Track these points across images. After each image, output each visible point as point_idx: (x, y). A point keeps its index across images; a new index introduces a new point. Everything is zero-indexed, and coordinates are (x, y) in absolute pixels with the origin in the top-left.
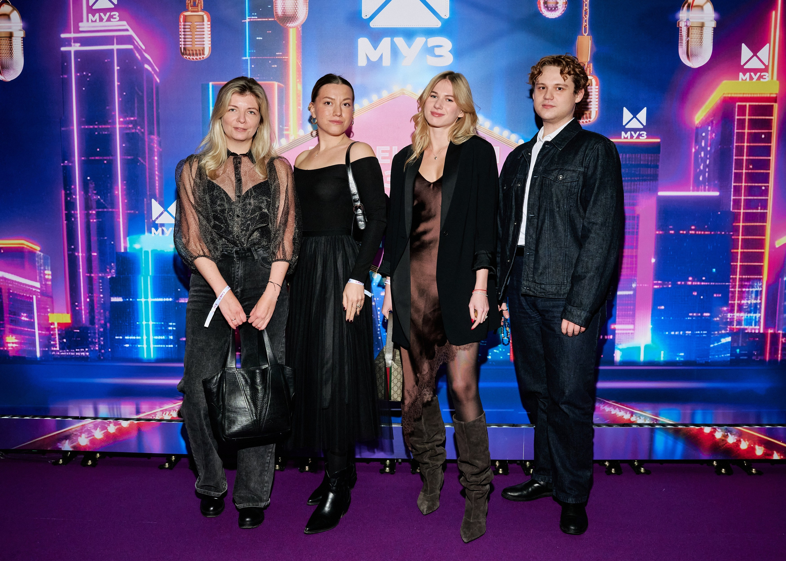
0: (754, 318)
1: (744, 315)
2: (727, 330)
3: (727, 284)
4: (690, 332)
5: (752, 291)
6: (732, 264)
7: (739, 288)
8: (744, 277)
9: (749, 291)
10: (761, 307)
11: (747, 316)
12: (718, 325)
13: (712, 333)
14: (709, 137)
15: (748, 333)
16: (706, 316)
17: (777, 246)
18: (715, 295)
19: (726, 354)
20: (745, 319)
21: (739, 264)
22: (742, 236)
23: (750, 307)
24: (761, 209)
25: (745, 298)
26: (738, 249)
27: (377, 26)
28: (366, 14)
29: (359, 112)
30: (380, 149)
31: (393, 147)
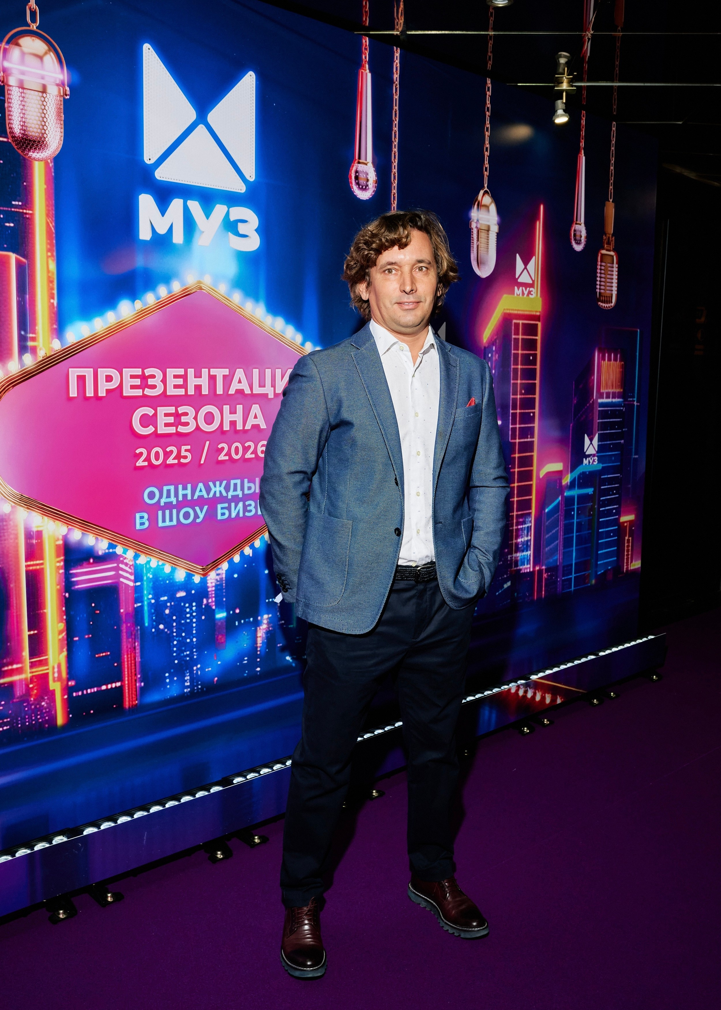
0: (526, 556)
1: (519, 555)
2: (508, 574)
5: (525, 528)
7: (516, 526)
8: (519, 513)
9: (522, 528)
10: (530, 544)
11: (522, 556)
12: (501, 570)
13: (497, 580)
14: (494, 358)
15: (522, 573)
17: (541, 476)
19: (507, 600)
20: (520, 559)
21: (515, 499)
22: (518, 468)
23: (523, 545)
24: (530, 438)
25: (520, 536)
26: (514, 483)
27: (164, 178)
28: (149, 156)
29: (143, 314)
30: (171, 372)
31: (189, 370)
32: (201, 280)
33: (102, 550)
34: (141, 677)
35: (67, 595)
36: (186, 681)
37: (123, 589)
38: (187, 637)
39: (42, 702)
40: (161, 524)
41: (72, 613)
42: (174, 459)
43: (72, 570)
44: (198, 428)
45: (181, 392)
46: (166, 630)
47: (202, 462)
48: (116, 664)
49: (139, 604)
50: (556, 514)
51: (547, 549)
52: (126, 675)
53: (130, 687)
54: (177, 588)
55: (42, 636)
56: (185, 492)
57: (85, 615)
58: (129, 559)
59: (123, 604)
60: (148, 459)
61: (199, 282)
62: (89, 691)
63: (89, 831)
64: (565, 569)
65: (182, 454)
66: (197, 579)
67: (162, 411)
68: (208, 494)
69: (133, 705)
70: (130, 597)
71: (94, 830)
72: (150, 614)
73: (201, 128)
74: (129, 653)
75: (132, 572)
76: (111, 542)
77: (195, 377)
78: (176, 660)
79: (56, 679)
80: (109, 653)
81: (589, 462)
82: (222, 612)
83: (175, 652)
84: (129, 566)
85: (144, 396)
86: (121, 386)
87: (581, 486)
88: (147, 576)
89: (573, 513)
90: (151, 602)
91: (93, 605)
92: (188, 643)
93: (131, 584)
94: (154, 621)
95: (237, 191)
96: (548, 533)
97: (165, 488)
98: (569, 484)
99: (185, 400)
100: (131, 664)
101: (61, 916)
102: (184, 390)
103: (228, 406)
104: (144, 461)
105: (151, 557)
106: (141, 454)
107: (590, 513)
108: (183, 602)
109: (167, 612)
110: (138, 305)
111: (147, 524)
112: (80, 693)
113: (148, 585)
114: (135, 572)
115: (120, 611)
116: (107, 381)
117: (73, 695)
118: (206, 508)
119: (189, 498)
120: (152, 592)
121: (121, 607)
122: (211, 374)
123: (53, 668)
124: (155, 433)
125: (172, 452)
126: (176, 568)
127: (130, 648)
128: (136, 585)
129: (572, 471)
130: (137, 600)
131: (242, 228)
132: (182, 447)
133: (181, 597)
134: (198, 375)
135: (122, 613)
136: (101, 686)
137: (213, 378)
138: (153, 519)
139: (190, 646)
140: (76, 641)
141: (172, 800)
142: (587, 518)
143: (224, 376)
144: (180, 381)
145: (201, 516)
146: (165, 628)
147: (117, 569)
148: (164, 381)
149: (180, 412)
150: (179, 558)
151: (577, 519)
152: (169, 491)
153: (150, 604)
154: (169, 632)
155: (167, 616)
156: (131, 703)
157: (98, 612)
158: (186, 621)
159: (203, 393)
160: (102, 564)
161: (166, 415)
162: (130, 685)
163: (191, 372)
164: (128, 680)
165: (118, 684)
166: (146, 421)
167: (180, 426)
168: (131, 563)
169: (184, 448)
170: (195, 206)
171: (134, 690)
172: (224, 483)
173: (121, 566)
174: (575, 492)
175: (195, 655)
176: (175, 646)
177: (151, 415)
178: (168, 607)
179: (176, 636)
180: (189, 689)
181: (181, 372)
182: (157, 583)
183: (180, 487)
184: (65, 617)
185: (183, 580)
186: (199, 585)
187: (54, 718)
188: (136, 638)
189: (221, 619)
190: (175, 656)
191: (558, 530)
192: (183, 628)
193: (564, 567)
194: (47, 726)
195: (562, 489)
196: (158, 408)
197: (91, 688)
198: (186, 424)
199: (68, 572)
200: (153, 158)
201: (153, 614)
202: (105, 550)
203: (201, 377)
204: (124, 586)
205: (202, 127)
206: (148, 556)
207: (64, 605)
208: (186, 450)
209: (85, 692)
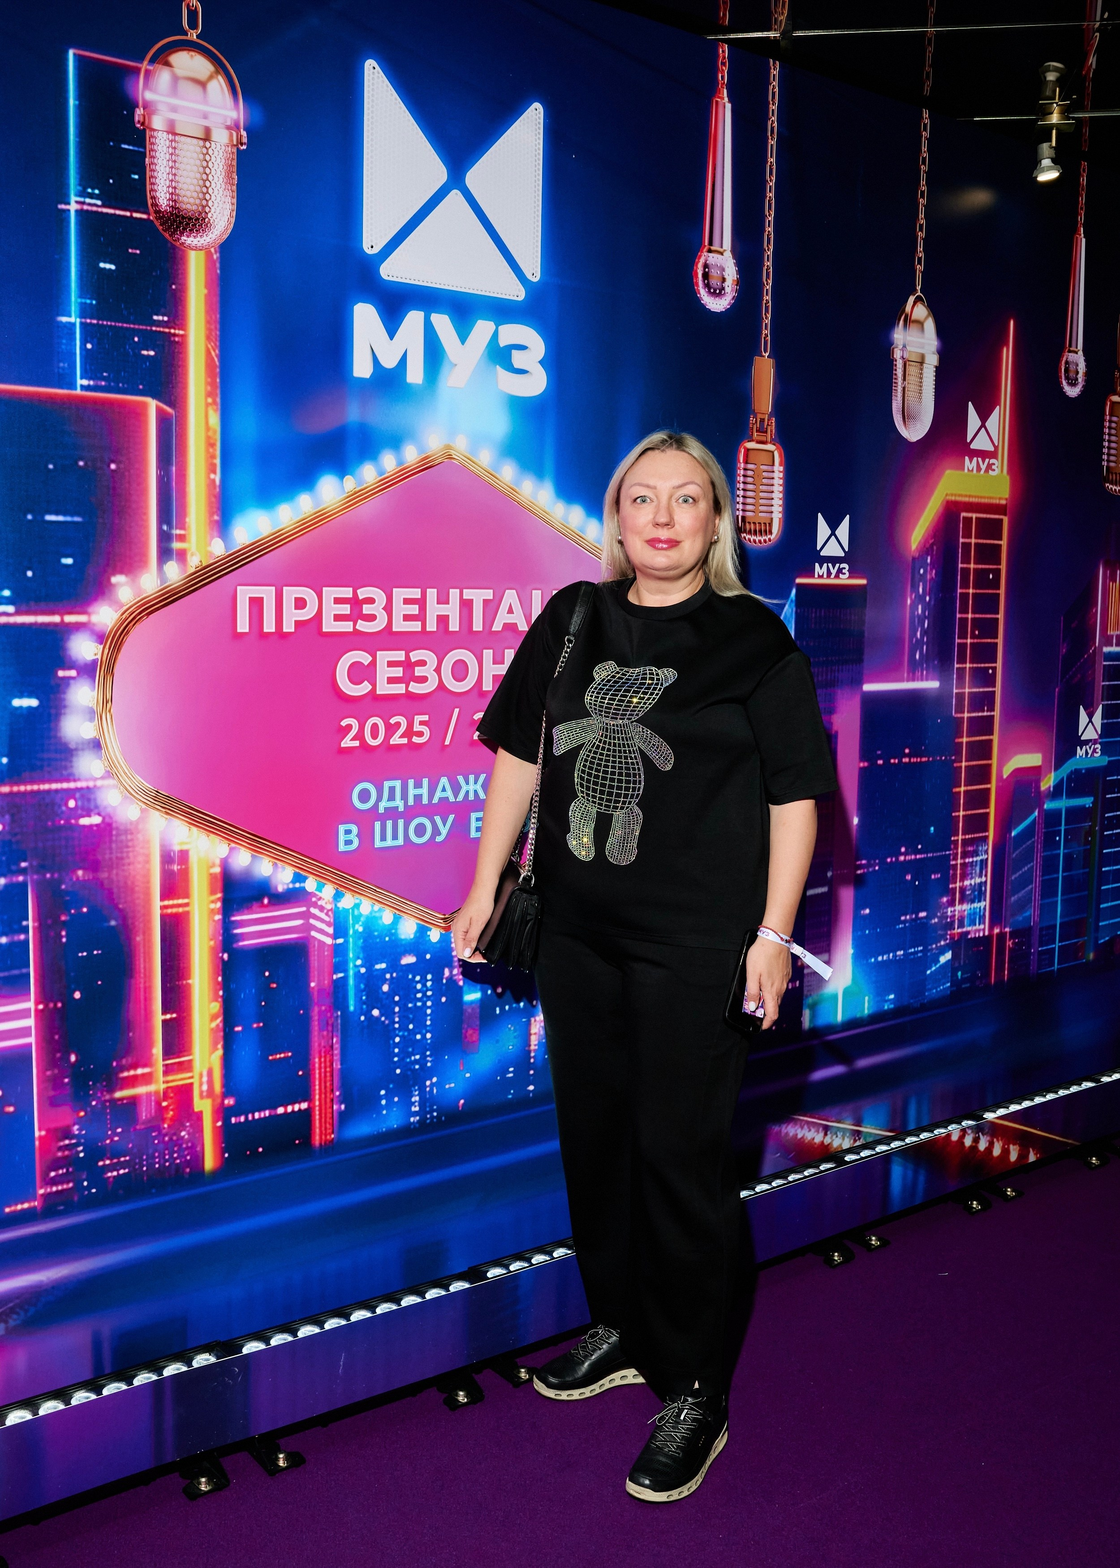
0: (978, 910)
1: (965, 907)
2: (947, 939)
3: (947, 853)
4: (902, 952)
5: (976, 861)
6: (953, 814)
7: (961, 857)
8: (967, 837)
9: (973, 862)
10: (985, 891)
11: (970, 909)
12: (937, 932)
13: (930, 947)
14: (928, 577)
15: (971, 938)
16: (922, 918)
17: (1005, 776)
18: (933, 877)
19: (944, 984)
20: (967, 914)
21: (962, 813)
22: (966, 761)
23: (973, 890)
24: (987, 711)
25: (968, 875)
26: (960, 786)
27: (395, 277)
28: (372, 241)
29: (356, 498)
30: (399, 594)
31: (428, 590)
32: (451, 444)
33: (284, 884)
34: (340, 1095)
35: (226, 956)
36: (413, 1103)
37: (316, 948)
38: (417, 1030)
39: (181, 1131)
40: (378, 844)
41: (233, 986)
42: (402, 737)
43: (234, 916)
44: (441, 686)
45: (416, 626)
46: (383, 1019)
47: (447, 742)
48: (300, 1073)
49: (341, 975)
50: (1028, 840)
51: (1013, 899)
52: (317, 1092)
53: (323, 1111)
54: (402, 949)
55: (184, 1023)
56: (418, 791)
57: (254, 991)
58: (326, 900)
59: (315, 973)
60: (360, 736)
61: (448, 447)
62: (257, 1115)
63: (252, 1347)
64: (1044, 933)
65: (415, 729)
66: (435, 935)
67: (383, 657)
68: (456, 797)
69: (326, 1140)
70: (326, 963)
71: (260, 1346)
72: (358, 992)
73: (455, 195)
74: (323, 1054)
75: (330, 921)
76: (297, 871)
77: (438, 603)
78: (398, 1068)
79: (205, 1094)
80: (290, 1054)
81: (1087, 753)
82: (475, 992)
83: (396, 1055)
84: (325, 911)
85: (356, 632)
86: (318, 617)
87: (1071, 794)
88: (354, 927)
89: (1057, 838)
90: (359, 971)
91: (267, 974)
92: (418, 1040)
93: (329, 941)
94: (364, 1003)
95: (511, 298)
96: (1015, 873)
97: (387, 784)
98: (1052, 789)
99: (421, 640)
100: (325, 1072)
101: (203, 1488)
102: (419, 623)
103: (491, 651)
104: (353, 739)
105: (362, 898)
106: (349, 727)
107: (1086, 838)
108: (411, 973)
109: (385, 988)
110: (350, 484)
111: (356, 843)
112: (242, 1119)
113: (355, 943)
114: (334, 920)
115: (309, 985)
116: (297, 608)
117: (231, 1121)
118: (451, 818)
119: (425, 801)
120: (361, 956)
121: (312, 979)
122: (465, 597)
123: (201, 1076)
124: (372, 695)
125: (398, 725)
126: (400, 917)
127: (324, 1047)
128: (335, 944)
129: (1057, 768)
130: (337, 968)
131: (518, 359)
132: (416, 717)
133: (408, 965)
134: (443, 600)
135: (313, 988)
136: (276, 1108)
137: (466, 605)
138: (366, 835)
139: (421, 1047)
140: (238, 1032)
141: (386, 1301)
142: (1082, 848)
143: (486, 602)
144: (414, 609)
145: (444, 831)
146: (382, 1014)
147: (307, 915)
148: (388, 608)
149: (413, 660)
150: (407, 900)
151: (1064, 849)
152: (392, 790)
153: (358, 975)
154: (387, 1022)
155: (384, 996)
156: (323, 1137)
157: (275, 986)
158: (415, 1005)
159: (451, 629)
160: (282, 906)
161: (391, 664)
162: (323, 1107)
163: (432, 594)
164: (320, 1100)
165: (304, 1106)
166: (358, 673)
167: (412, 683)
168: (329, 907)
169: (418, 719)
170: (442, 323)
171: (329, 1115)
172: (483, 777)
173: (314, 911)
174: (1062, 804)
175: (428, 1061)
176: (397, 1045)
177: (366, 664)
178: (387, 980)
179: (399, 1029)
180: (418, 1118)
181: (416, 593)
182: (371, 941)
183: (411, 782)
184: (221, 993)
185: (412, 936)
186: (438, 945)
187: (198, 1159)
188: (335, 1029)
189: (472, 1002)
190: (396, 1062)
191: (1033, 866)
192: (411, 1016)
193: (1041, 929)
194: (188, 1170)
195: (1040, 798)
196: (378, 653)
197: (259, 1111)
198: (423, 680)
199: (229, 919)
200: (376, 244)
201: (363, 991)
202: (288, 884)
203: (448, 603)
204: (316, 943)
205: (457, 194)
206: (357, 896)
207: (221, 973)
208: (422, 723)
209: (250, 1117)
